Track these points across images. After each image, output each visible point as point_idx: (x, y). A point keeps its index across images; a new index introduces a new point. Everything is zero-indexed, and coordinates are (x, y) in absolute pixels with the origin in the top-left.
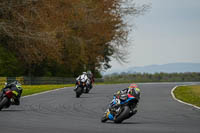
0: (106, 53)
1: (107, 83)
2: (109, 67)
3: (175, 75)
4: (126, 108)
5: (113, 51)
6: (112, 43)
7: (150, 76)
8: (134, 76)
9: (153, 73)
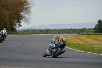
0: (19, 18)
1: (19, 34)
2: (21, 26)
3: (55, 30)
4: (59, 49)
5: (22, 17)
6: (22, 13)
7: (42, 31)
8: (34, 30)
9: (43, 29)
